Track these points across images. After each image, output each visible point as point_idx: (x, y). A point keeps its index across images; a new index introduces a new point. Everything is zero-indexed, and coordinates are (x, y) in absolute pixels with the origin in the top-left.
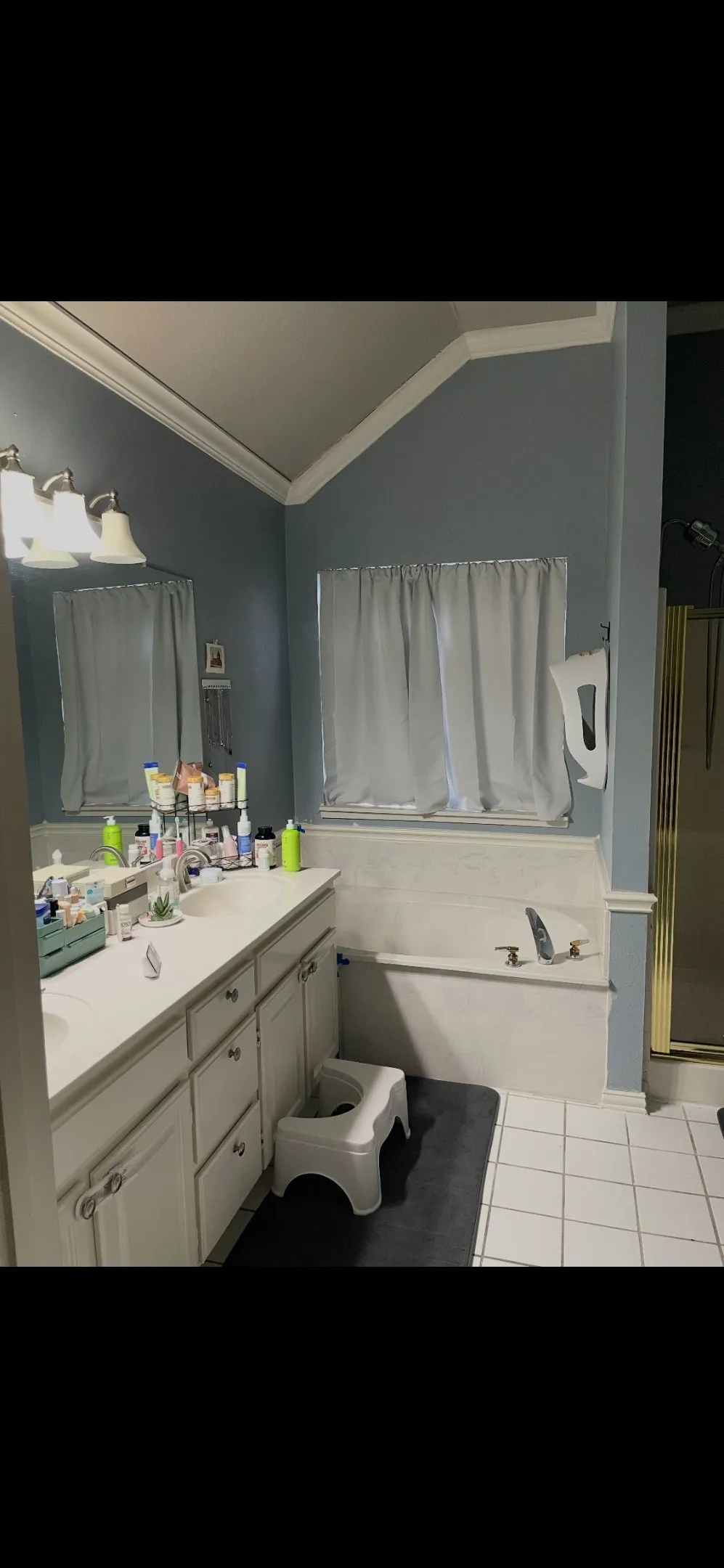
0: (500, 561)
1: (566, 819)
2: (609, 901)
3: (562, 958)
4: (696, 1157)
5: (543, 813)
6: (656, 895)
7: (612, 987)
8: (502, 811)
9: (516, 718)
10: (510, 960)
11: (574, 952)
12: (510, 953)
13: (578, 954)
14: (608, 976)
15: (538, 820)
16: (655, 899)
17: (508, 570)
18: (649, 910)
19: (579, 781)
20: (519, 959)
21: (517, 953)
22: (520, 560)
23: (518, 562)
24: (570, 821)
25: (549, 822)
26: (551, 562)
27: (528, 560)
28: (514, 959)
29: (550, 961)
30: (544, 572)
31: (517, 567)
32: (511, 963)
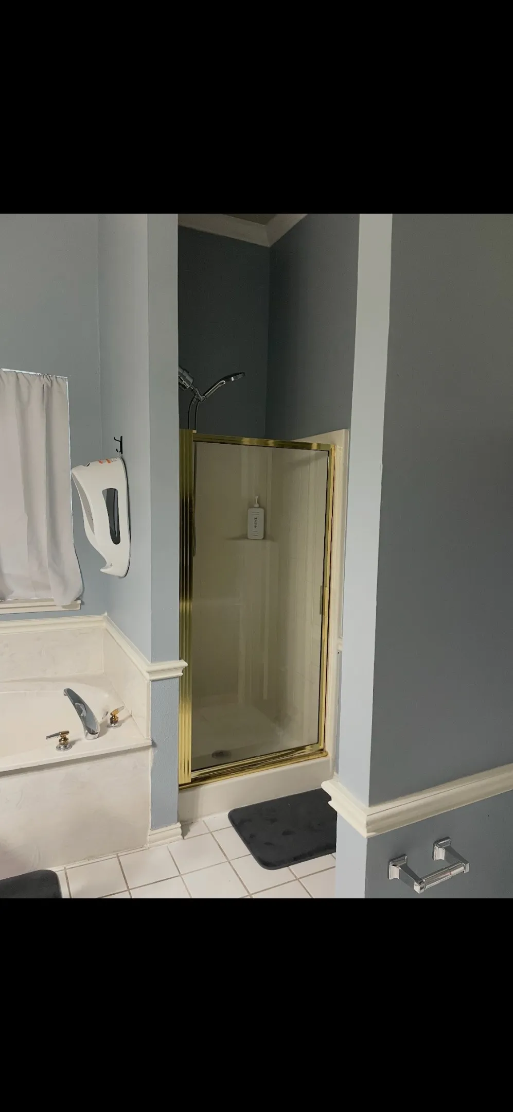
0: (4, 370)
1: (79, 602)
2: (150, 673)
3: (105, 727)
4: (229, 863)
5: (60, 600)
6: (186, 661)
7: (154, 745)
8: (16, 600)
9: (28, 515)
10: (62, 744)
11: (114, 720)
12: (60, 738)
13: (117, 722)
14: (150, 737)
15: (55, 605)
16: (185, 664)
17: (13, 379)
18: (181, 674)
19: (102, 570)
20: (70, 740)
21: (67, 736)
22: (23, 372)
23: (23, 374)
24: (82, 603)
25: (64, 607)
26: (53, 378)
27: (31, 373)
28: (65, 741)
29: (97, 735)
30: (48, 387)
31: (22, 379)
32: (62, 747)
